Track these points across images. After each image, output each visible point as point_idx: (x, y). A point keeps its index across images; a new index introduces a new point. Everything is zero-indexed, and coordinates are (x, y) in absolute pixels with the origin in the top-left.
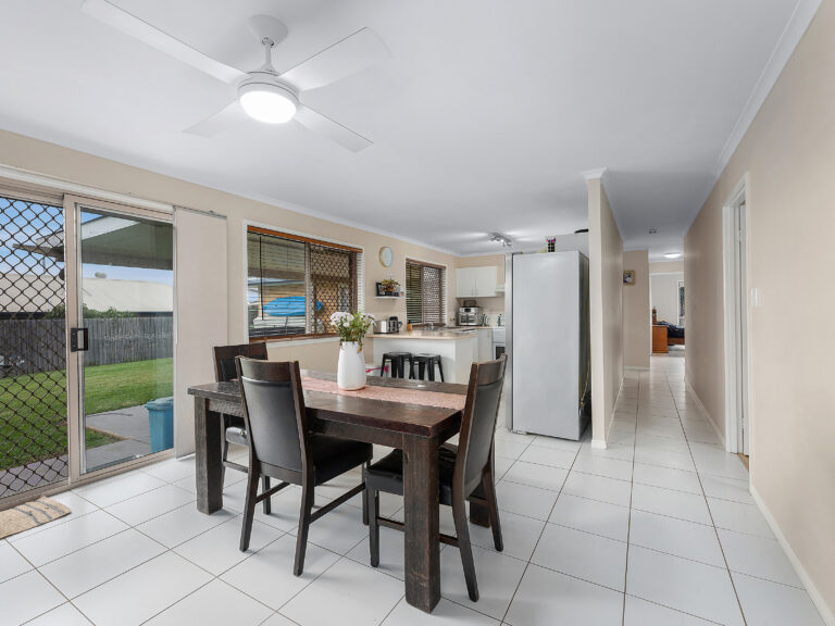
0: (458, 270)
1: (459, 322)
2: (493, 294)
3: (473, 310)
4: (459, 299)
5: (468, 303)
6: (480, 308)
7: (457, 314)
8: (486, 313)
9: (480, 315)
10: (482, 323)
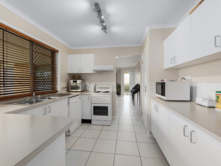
0: (69, 56)
1: (69, 88)
2: (91, 72)
3: (79, 82)
4: (70, 74)
5: (75, 77)
6: (83, 81)
7: (68, 84)
8: (87, 83)
9: (83, 85)
10: (85, 90)
